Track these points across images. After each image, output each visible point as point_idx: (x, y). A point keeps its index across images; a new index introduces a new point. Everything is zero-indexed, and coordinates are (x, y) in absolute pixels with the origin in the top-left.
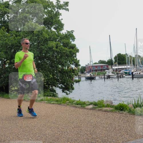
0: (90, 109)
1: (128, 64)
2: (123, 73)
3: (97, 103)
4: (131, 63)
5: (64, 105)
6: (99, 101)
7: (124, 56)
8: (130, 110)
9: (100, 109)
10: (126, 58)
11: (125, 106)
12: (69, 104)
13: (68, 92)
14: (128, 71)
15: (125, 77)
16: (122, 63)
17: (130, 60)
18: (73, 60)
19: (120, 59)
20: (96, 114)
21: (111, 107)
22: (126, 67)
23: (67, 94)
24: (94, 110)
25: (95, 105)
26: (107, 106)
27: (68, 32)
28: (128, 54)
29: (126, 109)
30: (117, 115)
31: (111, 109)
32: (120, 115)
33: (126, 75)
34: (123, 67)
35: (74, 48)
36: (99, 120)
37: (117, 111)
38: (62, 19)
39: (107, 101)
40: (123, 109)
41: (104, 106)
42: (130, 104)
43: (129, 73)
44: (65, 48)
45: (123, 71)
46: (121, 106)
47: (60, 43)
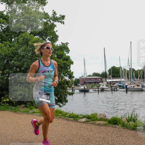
0: (83, 123)
1: (122, 77)
2: (117, 87)
3: (90, 116)
4: (125, 76)
5: (56, 118)
6: (92, 114)
7: (118, 69)
8: (123, 124)
9: (93, 122)
10: (120, 71)
11: (119, 120)
12: (62, 117)
13: (61, 105)
14: (122, 85)
15: (119, 90)
16: (116, 76)
17: (124, 73)
18: (67, 72)
19: (115, 72)
20: (89, 127)
21: (104, 121)
22: (120, 80)
23: (60, 106)
24: (87, 123)
25: (89, 119)
26: (101, 119)
27: (63, 44)
28: (122, 67)
29: (120, 123)
30: (111, 129)
31: (105, 122)
32: (113, 129)
33: (120, 88)
34: (117, 80)
35: (69, 60)
36: (92, 134)
37: (111, 125)
38: (57, 31)
39: (100, 115)
40: (116, 123)
41: (97, 120)
42: (124, 118)
43: (123, 86)
44: (59, 60)
45: (117, 84)
46: (114, 120)
47: (54, 54)
